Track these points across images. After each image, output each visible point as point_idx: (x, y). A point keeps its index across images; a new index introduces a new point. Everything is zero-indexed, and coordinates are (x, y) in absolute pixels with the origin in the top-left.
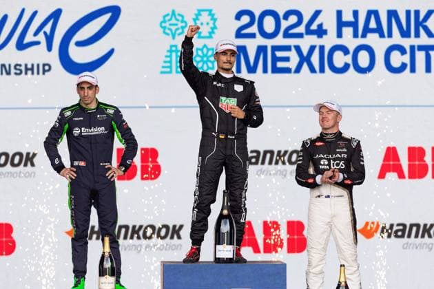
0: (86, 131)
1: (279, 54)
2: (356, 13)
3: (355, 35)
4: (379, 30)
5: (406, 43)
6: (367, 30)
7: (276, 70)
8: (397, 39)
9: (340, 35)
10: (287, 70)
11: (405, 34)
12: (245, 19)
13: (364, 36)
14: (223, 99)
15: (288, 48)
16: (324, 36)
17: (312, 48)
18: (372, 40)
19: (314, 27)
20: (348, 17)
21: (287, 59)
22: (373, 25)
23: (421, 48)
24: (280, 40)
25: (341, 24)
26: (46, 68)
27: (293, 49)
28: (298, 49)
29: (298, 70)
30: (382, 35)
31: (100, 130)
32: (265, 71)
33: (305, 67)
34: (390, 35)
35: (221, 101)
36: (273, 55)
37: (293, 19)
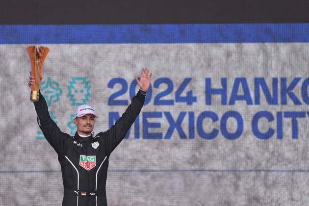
1: (151, 120)
2: (224, 82)
3: (224, 102)
4: (246, 98)
5: (274, 110)
6: (235, 98)
7: (147, 136)
8: (264, 105)
9: (208, 101)
10: (158, 136)
11: (272, 101)
12: (118, 87)
13: (232, 103)
14: (84, 157)
15: (159, 115)
16: (194, 104)
17: (182, 115)
18: (240, 106)
19: (184, 94)
20: (216, 85)
21: (158, 125)
22: (241, 92)
23: (288, 114)
25: (209, 92)
27: (163, 115)
28: (168, 115)
29: (168, 136)
30: (249, 102)
32: (137, 136)
33: (175, 132)
34: (257, 102)
35: (82, 158)
36: (145, 121)
37: (163, 87)
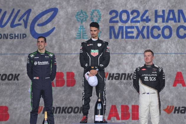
0: (40, 63)
1: (129, 30)
2: (163, 11)
3: (163, 21)
4: (174, 19)
6: (168, 19)
7: (127, 37)
8: (182, 23)
9: (156, 21)
10: (132, 37)
12: (114, 14)
13: (167, 21)
15: (132, 27)
16: (149, 22)
17: (144, 27)
18: (171, 23)
19: (145, 18)
21: (132, 32)
22: (171, 16)
24: (129, 24)
25: (157, 16)
26: (24, 36)
27: (135, 28)
28: (137, 27)
29: (137, 38)
30: (175, 21)
31: (46, 63)
32: (122, 37)
33: (140, 36)
34: (179, 21)
36: (126, 31)
37: (135, 14)
